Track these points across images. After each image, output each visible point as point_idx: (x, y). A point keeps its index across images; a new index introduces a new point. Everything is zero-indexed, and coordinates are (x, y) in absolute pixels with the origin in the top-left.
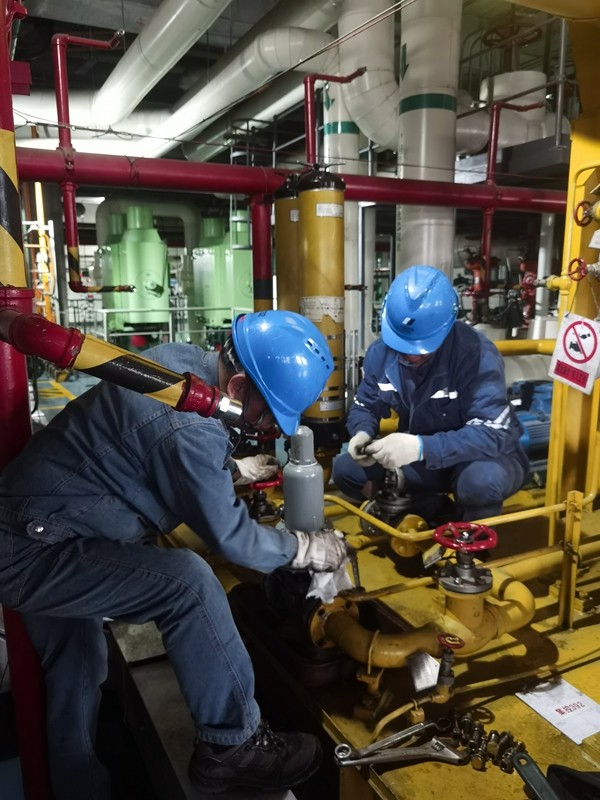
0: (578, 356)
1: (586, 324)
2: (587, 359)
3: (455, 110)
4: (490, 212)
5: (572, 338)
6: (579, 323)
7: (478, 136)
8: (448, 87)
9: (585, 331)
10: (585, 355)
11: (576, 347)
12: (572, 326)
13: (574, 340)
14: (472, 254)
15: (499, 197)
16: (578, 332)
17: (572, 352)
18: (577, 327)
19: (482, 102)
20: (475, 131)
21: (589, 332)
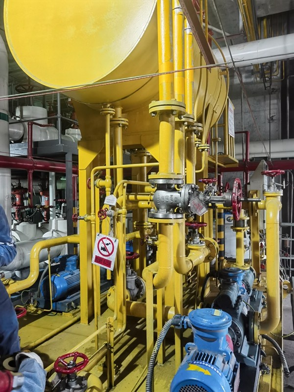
0: (105, 253)
1: (108, 239)
2: (110, 255)
3: (8, 121)
4: (31, 171)
5: (102, 245)
6: (105, 238)
7: (17, 133)
8: (4, 110)
9: (108, 242)
10: (109, 253)
11: (104, 249)
12: (102, 239)
13: (103, 246)
14: (13, 186)
15: (35, 165)
16: (104, 242)
17: (102, 251)
18: (103, 240)
19: (17, 117)
20: (16, 130)
21: (110, 242)
